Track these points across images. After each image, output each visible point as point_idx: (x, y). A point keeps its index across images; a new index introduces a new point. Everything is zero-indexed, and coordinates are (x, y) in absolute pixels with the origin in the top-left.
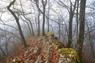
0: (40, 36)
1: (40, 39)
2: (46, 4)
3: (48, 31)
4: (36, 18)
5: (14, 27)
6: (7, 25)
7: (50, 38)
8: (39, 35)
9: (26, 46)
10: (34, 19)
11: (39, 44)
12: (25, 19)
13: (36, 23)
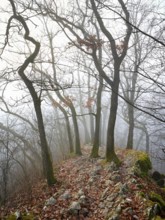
0: (99, 161)
2: (124, 54)
3: (130, 146)
4: (90, 100)
5: (28, 121)
6: (15, 114)
8: (95, 154)
9: (53, 183)
11: (91, 184)
12: (58, 100)
13: (91, 114)
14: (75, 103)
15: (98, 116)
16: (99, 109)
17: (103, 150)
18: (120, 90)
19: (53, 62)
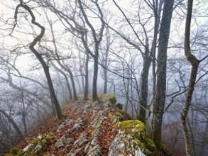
0: (89, 101)
1: (87, 106)
2: (101, 39)
3: (105, 92)
4: (81, 66)
5: (38, 82)
6: (27, 78)
7: (106, 105)
8: (86, 98)
9: (61, 117)
10: (78, 67)
11: (85, 114)
12: (60, 68)
13: (82, 75)
14: (72, 69)
15: (87, 76)
16: (87, 72)
17: (90, 95)
18: (99, 61)
19: (54, 41)
